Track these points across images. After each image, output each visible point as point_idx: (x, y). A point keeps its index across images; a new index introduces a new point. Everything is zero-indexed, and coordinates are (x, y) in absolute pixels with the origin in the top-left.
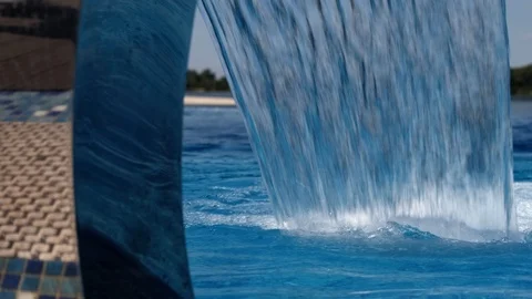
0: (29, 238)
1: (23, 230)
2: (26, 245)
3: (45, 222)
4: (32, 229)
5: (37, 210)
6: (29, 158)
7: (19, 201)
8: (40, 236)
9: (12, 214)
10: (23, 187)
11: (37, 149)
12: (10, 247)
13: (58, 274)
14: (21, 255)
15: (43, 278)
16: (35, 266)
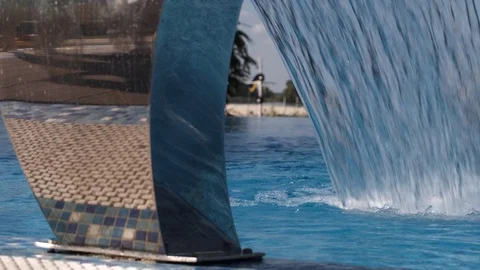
0: (132, 196)
1: (129, 191)
2: (130, 200)
3: (142, 186)
4: (133, 191)
5: (137, 179)
6: (134, 147)
7: (127, 173)
8: (138, 195)
9: (122, 181)
10: (129, 165)
11: (139, 141)
12: (121, 201)
13: (148, 218)
14: (127, 206)
15: (139, 220)
16: (135, 212)
